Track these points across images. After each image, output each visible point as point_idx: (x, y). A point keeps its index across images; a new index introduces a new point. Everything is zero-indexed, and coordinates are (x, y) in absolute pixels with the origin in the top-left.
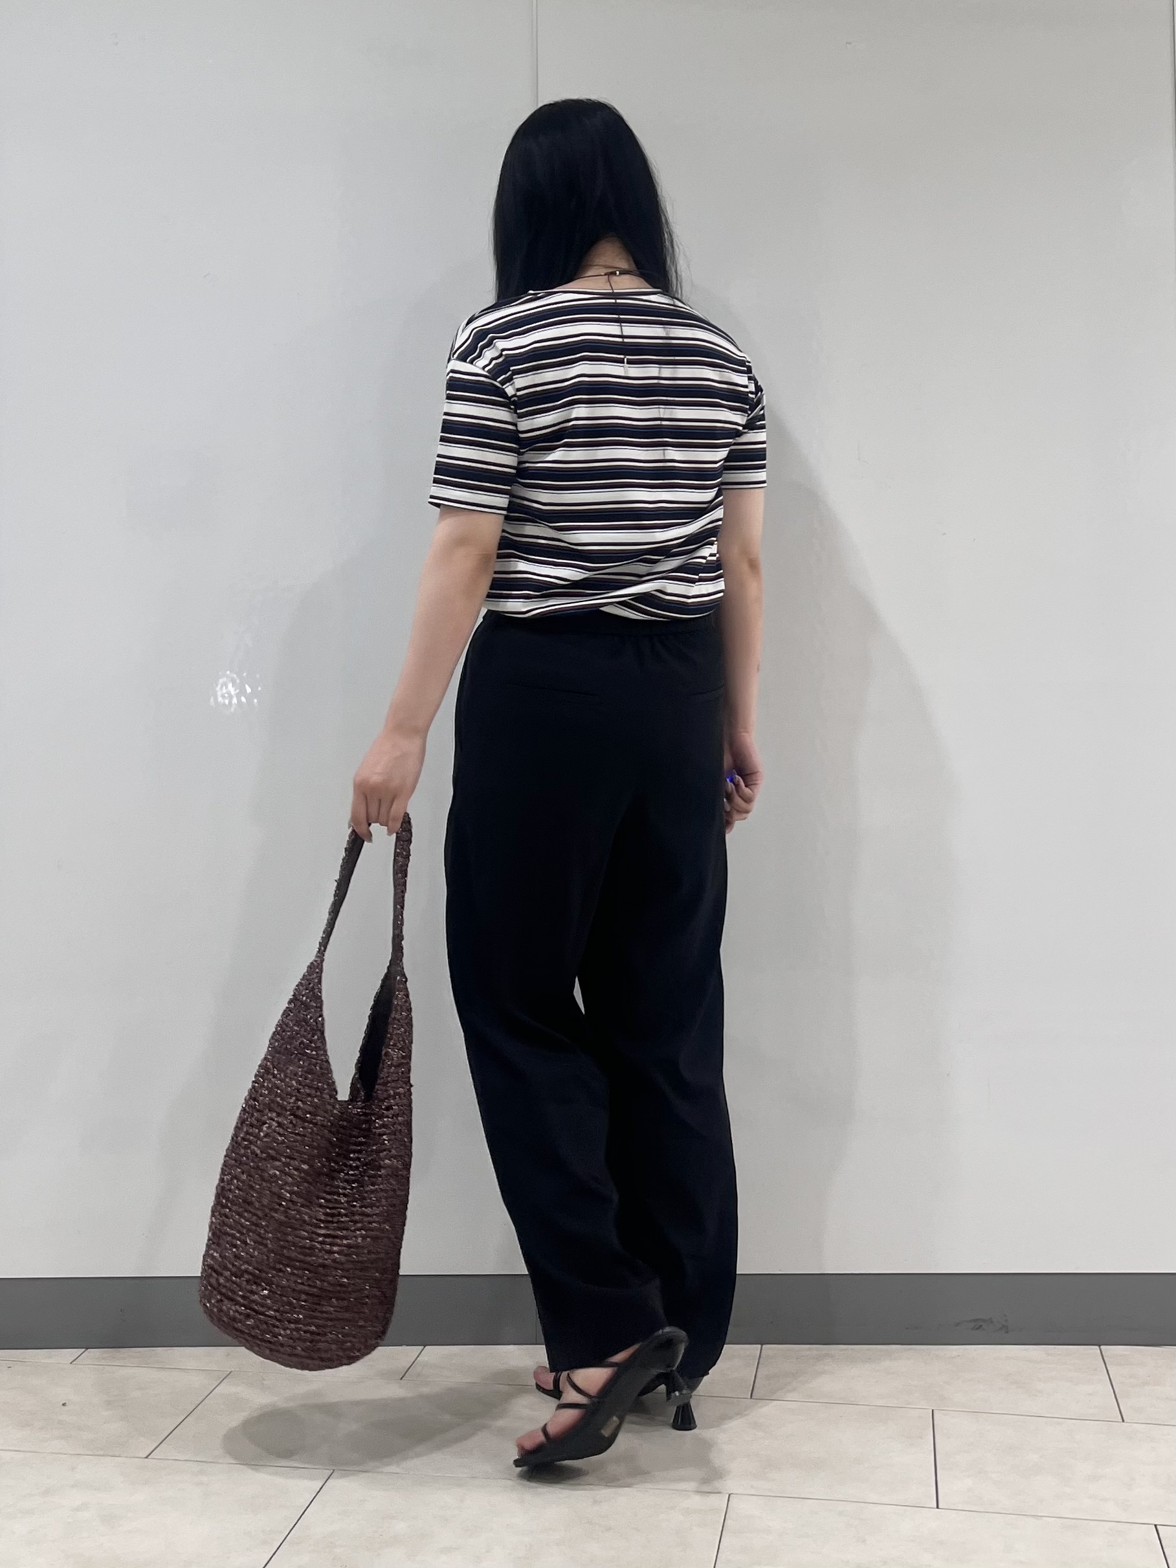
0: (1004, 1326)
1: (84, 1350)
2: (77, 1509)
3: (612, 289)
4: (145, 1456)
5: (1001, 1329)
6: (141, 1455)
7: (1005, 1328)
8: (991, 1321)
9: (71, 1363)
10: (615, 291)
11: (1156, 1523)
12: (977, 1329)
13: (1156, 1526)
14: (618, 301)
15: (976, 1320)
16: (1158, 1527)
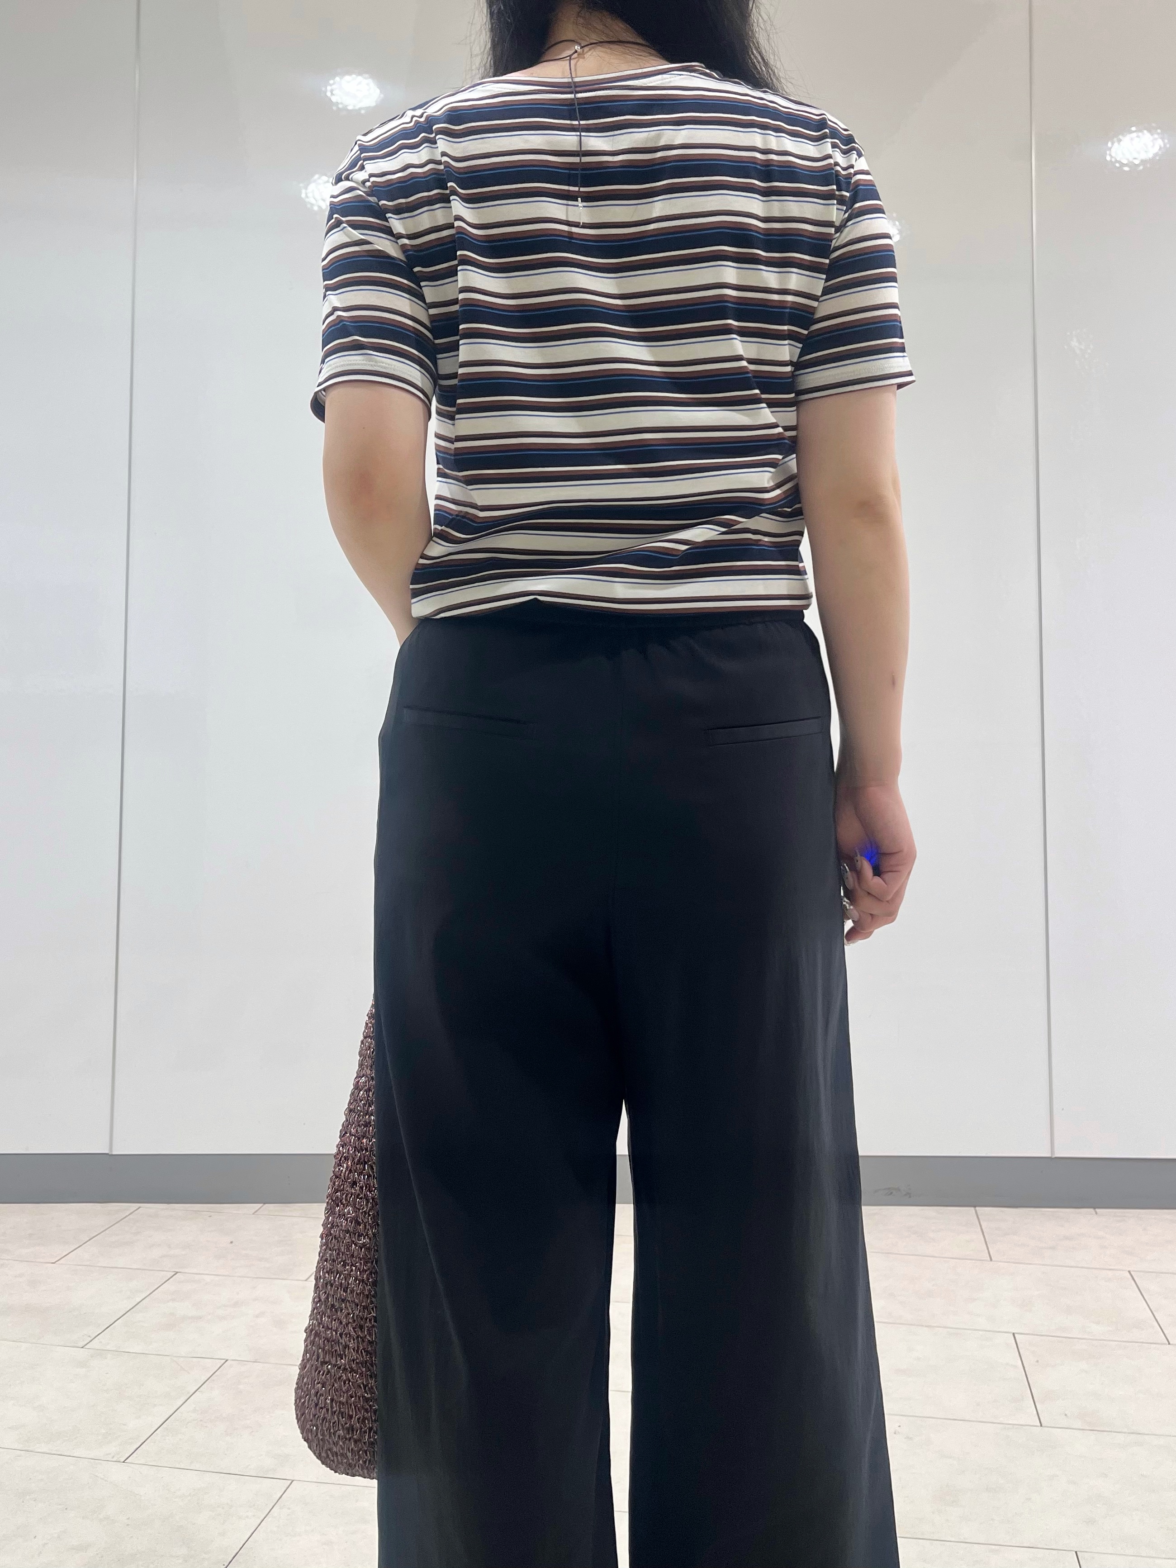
0: (908, 1193)
1: (262, 1205)
2: (257, 1317)
3: (572, 78)
4: (305, 1279)
5: (906, 1195)
6: (301, 1278)
7: (908, 1194)
8: (898, 1190)
9: (253, 1214)
10: (576, 80)
11: (1014, 1332)
12: (889, 1195)
13: (1014, 1334)
14: (579, 95)
15: (889, 1189)
16: (1016, 1335)
